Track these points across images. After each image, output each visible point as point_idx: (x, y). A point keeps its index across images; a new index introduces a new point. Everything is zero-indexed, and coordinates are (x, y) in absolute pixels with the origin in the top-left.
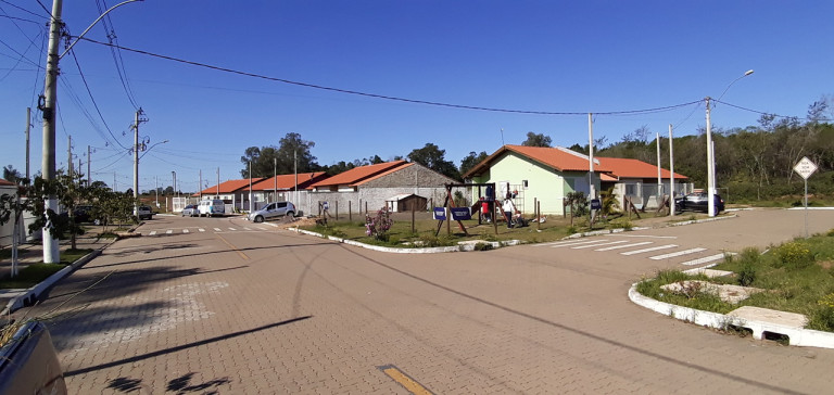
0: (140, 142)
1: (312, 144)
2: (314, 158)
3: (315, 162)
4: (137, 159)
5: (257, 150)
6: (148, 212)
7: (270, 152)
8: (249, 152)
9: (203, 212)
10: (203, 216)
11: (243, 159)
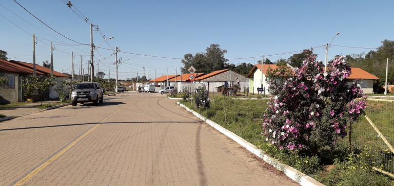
0: (118, 60)
1: (225, 51)
2: (227, 60)
3: (227, 63)
4: (117, 67)
5: (191, 56)
6: (122, 89)
7: (200, 56)
8: (186, 57)
9: (146, 90)
10: (146, 92)
11: (183, 61)
